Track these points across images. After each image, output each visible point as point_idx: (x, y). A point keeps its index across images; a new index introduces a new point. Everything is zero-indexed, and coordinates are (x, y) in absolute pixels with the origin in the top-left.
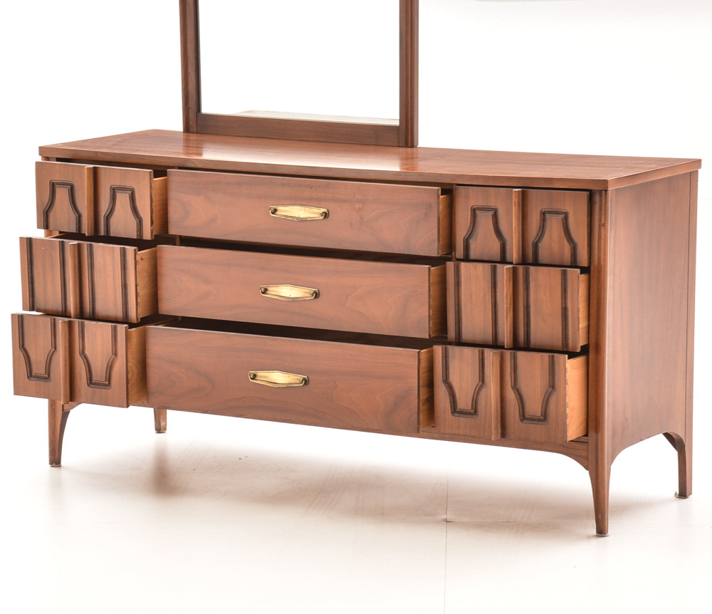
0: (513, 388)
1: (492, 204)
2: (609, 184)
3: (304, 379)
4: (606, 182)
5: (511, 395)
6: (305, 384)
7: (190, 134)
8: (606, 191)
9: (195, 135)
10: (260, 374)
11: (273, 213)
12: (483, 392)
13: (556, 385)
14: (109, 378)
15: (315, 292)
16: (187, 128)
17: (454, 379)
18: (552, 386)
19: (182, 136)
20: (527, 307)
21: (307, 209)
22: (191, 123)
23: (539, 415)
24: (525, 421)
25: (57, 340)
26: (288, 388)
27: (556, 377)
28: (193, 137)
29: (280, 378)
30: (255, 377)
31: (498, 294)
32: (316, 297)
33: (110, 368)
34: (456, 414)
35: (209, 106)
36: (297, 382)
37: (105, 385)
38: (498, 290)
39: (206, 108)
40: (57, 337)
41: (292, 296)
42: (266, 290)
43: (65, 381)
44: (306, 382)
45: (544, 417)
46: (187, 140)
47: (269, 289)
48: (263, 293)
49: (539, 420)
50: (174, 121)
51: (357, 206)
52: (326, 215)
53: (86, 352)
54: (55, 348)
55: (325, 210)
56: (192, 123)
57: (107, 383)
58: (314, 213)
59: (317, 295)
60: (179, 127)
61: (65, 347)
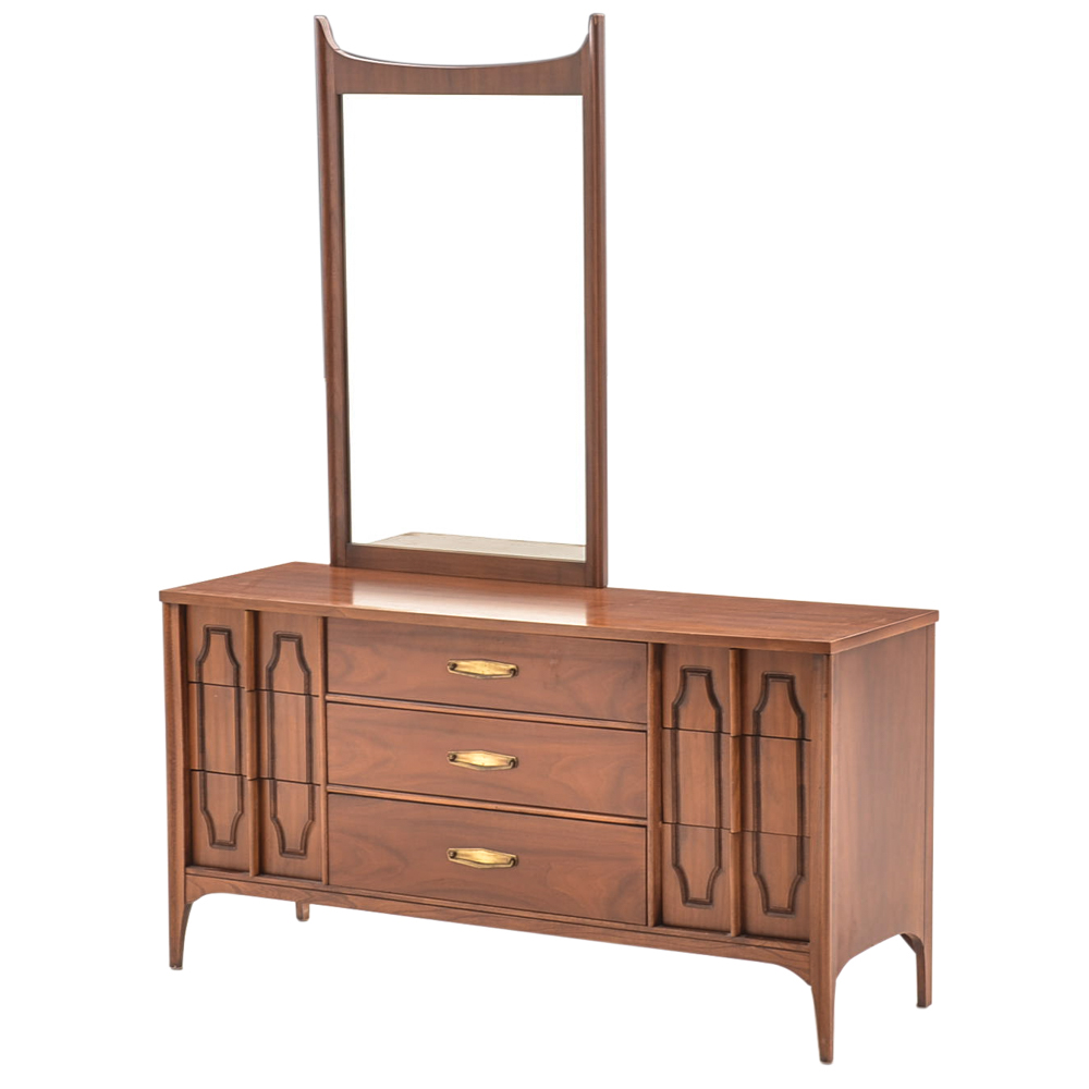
0: (755, 874)
1: (705, 664)
2: (832, 647)
3: (513, 859)
4: (828, 644)
5: (752, 883)
6: (514, 864)
7: (340, 569)
8: (828, 655)
9: (344, 569)
10: (461, 851)
11: (452, 669)
12: (720, 879)
13: (806, 870)
14: (305, 846)
15: (513, 760)
16: (335, 561)
17: (685, 863)
18: (801, 872)
19: (329, 572)
20: (757, 784)
21: (493, 664)
22: (339, 556)
23: (786, 906)
24: (769, 914)
25: (245, 802)
26: (492, 869)
27: (806, 862)
28: (342, 572)
29: (484, 857)
30: (455, 855)
31: (723, 768)
32: (514, 766)
33: (306, 834)
34: (688, 904)
35: (361, 535)
36: (505, 862)
37: (300, 854)
38: (723, 763)
39: (358, 537)
40: (245, 798)
41: (486, 764)
42: (455, 757)
43: (254, 850)
44: (515, 862)
45: (792, 909)
46: (335, 578)
47: (459, 755)
48: (452, 760)
49: (786, 912)
50: (319, 552)
51: (552, 662)
52: (514, 672)
53: (279, 816)
54: (243, 812)
55: (512, 666)
56: (341, 556)
57: (302, 851)
58: (501, 670)
59: (515, 763)
60: (326, 559)
61: (255, 810)
